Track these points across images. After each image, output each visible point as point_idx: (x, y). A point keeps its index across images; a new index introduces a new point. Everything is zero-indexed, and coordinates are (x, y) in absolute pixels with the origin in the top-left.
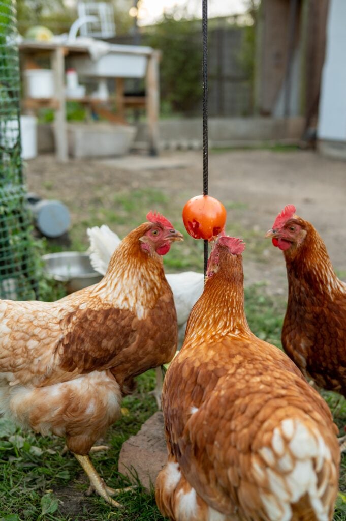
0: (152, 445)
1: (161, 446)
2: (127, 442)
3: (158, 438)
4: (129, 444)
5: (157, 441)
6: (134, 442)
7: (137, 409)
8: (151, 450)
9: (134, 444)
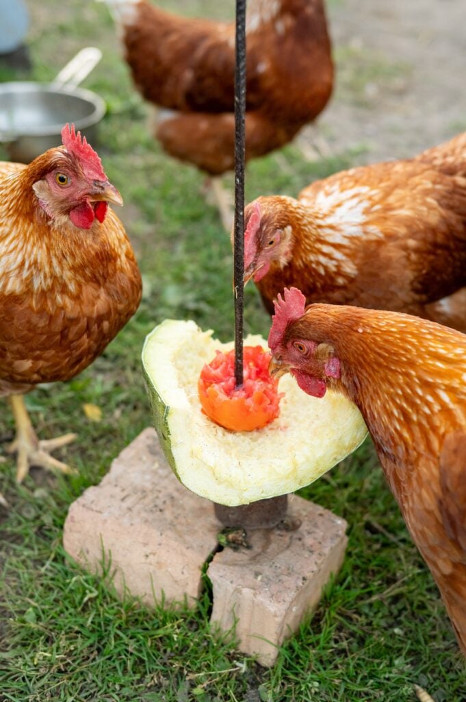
0: (130, 509)
1: (146, 511)
2: (78, 503)
3: (144, 491)
4: (84, 506)
5: (141, 499)
6: (92, 502)
7: (118, 405)
8: (126, 521)
9: (93, 506)
